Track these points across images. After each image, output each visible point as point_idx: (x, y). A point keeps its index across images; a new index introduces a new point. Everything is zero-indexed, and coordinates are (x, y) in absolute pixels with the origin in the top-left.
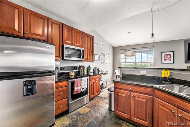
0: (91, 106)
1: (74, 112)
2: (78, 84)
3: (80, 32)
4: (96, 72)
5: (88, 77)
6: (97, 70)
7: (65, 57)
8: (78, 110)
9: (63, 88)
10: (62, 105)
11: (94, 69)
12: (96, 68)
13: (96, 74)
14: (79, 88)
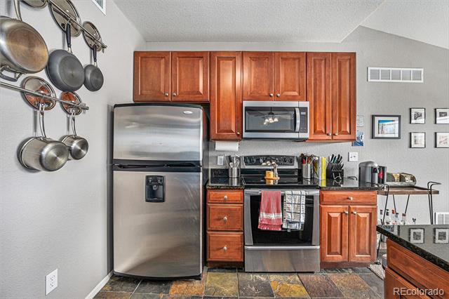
0: (319, 289)
1: (258, 276)
2: (269, 204)
3: (295, 56)
4: (368, 180)
5: (316, 192)
6: (374, 170)
7: (246, 131)
8: (273, 277)
9: (230, 206)
10: (228, 243)
11: (360, 168)
12: (370, 165)
13: (369, 186)
14: (273, 216)
